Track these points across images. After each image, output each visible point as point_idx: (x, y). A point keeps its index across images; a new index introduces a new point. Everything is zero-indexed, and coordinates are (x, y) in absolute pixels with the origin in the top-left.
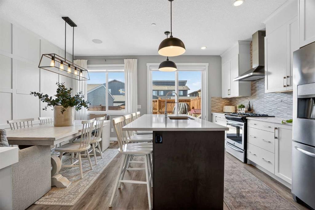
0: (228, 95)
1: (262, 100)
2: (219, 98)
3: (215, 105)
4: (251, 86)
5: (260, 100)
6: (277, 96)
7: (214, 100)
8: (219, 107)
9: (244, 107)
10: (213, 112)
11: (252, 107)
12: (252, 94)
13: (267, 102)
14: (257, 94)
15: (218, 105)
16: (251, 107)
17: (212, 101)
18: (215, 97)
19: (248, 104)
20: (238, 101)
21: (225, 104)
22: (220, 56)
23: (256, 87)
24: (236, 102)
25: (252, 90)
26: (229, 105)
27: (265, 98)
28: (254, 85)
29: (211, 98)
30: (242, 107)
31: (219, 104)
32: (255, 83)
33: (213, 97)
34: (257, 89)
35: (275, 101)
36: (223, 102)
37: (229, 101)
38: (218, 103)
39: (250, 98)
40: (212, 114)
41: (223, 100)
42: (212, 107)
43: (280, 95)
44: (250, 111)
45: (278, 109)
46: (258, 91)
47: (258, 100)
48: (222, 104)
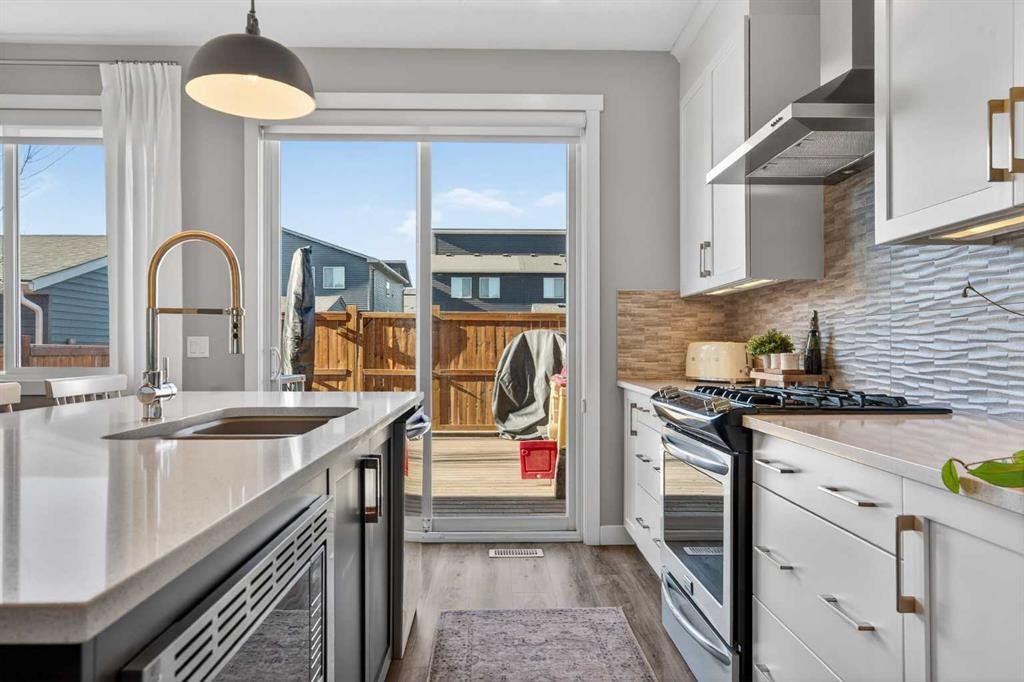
0: (702, 275)
1: (883, 297)
2: (662, 297)
3: (642, 338)
4: (823, 218)
5: (869, 301)
6: (969, 267)
7: (635, 309)
8: (661, 351)
9: (784, 346)
10: (626, 379)
11: (830, 349)
12: (828, 265)
13: (903, 310)
14: (854, 266)
15: (657, 338)
16: (823, 347)
17: (622, 314)
18: (641, 293)
19: (806, 326)
20: (764, 311)
21: (700, 329)
22: (669, 52)
23: (847, 223)
24: (756, 317)
25: (829, 239)
26: (722, 339)
27: (894, 284)
28: (837, 207)
29: (617, 300)
30: (772, 351)
31: (664, 331)
32: (843, 198)
33: (628, 293)
34: (855, 230)
35: (954, 306)
36: (690, 322)
37: (718, 317)
38: (659, 325)
39: (822, 292)
40: (622, 390)
41: (688, 310)
42: (623, 347)
43: (984, 262)
44: (819, 371)
45: (972, 355)
46: (858, 245)
47: (857, 300)
48: (682, 334)
